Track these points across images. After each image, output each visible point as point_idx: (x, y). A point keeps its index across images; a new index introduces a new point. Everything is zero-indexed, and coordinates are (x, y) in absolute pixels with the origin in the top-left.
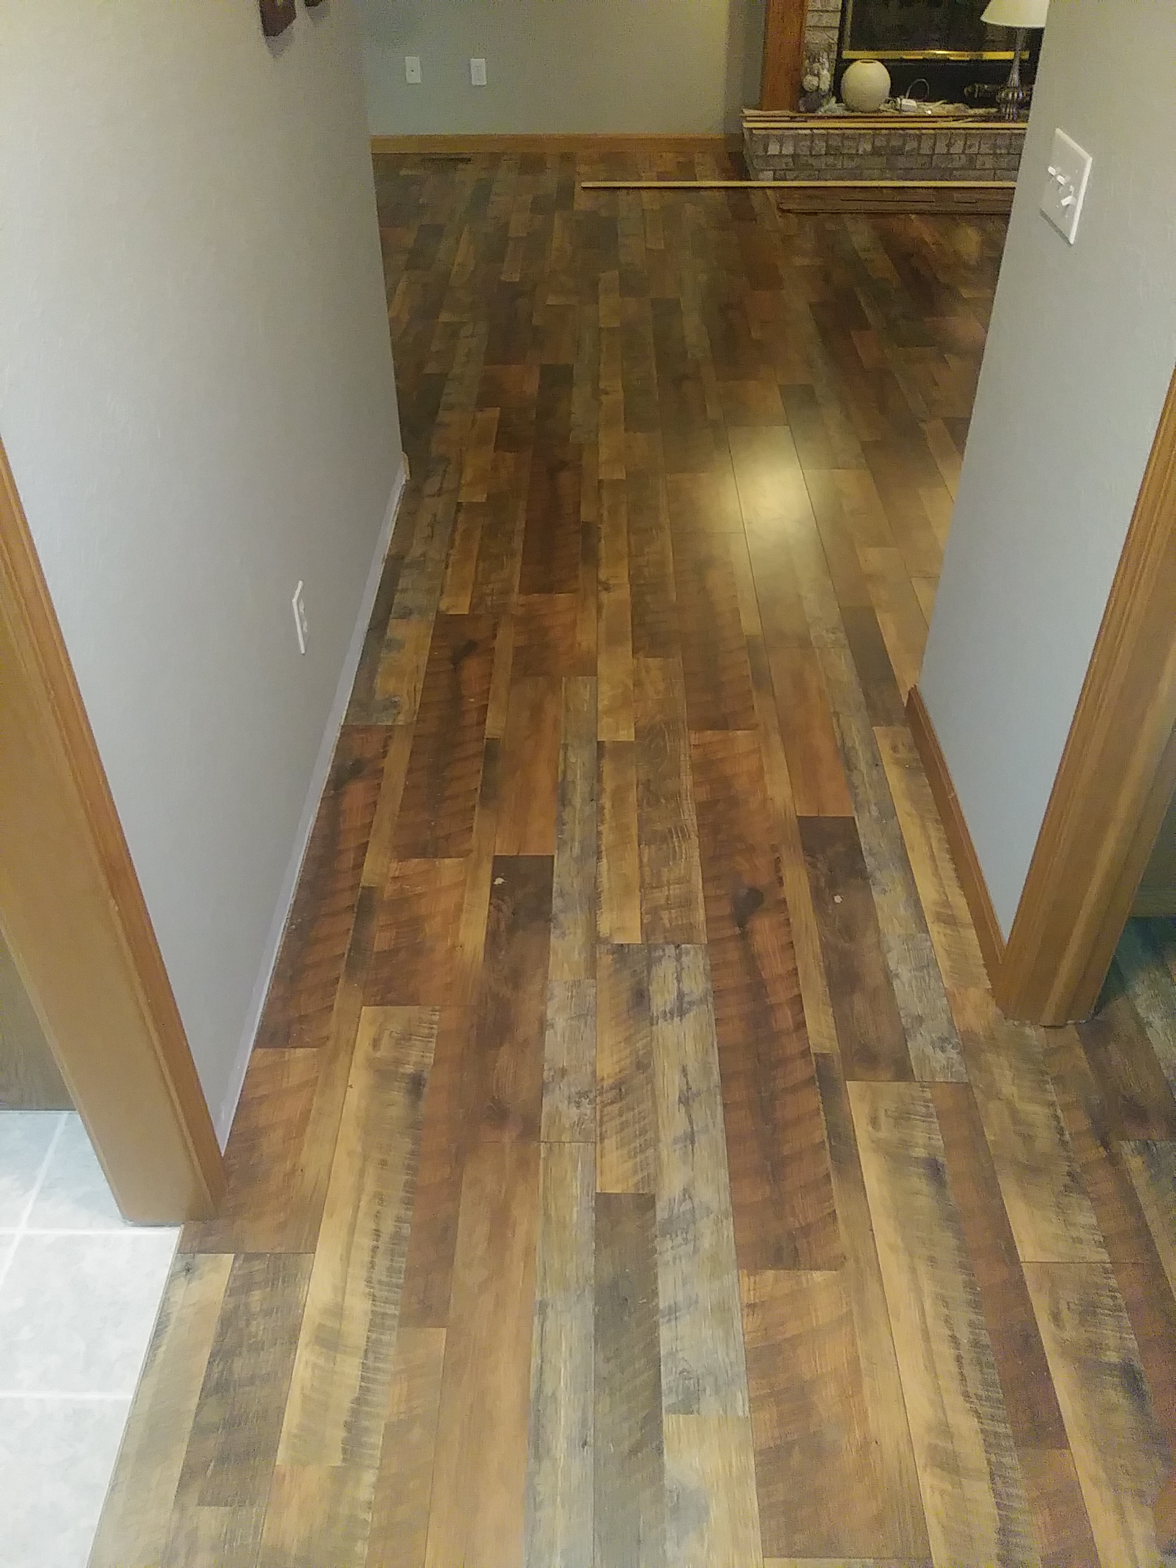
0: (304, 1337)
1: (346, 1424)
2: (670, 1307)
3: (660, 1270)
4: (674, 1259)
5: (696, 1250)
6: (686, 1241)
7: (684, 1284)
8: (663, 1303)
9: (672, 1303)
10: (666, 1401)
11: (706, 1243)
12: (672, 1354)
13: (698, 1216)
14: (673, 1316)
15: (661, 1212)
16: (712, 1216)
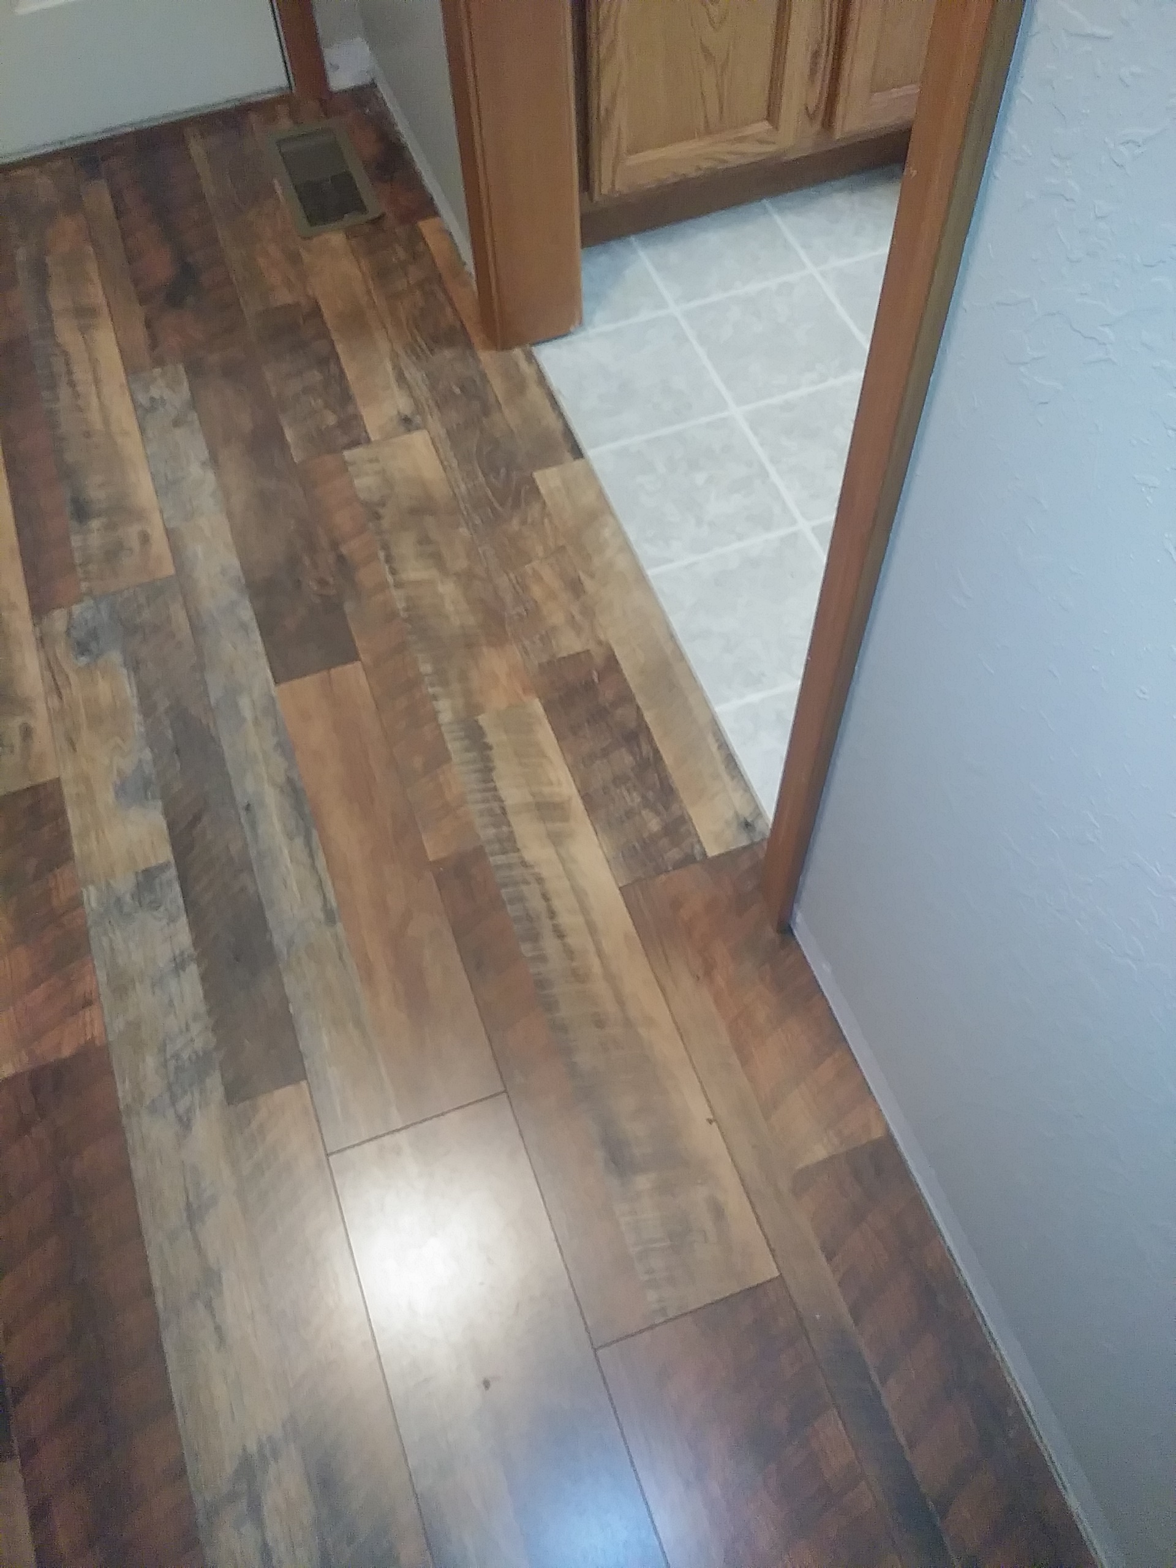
0: (578, 804)
1: (490, 748)
2: (184, 970)
3: (202, 1008)
4: (188, 1030)
5: (162, 1049)
6: (176, 1056)
7: (171, 1001)
8: (193, 971)
9: (181, 973)
10: (172, 872)
11: (150, 1062)
12: (172, 920)
13: (167, 1096)
14: (178, 960)
15: (215, 1084)
16: (148, 1102)
